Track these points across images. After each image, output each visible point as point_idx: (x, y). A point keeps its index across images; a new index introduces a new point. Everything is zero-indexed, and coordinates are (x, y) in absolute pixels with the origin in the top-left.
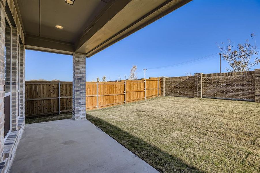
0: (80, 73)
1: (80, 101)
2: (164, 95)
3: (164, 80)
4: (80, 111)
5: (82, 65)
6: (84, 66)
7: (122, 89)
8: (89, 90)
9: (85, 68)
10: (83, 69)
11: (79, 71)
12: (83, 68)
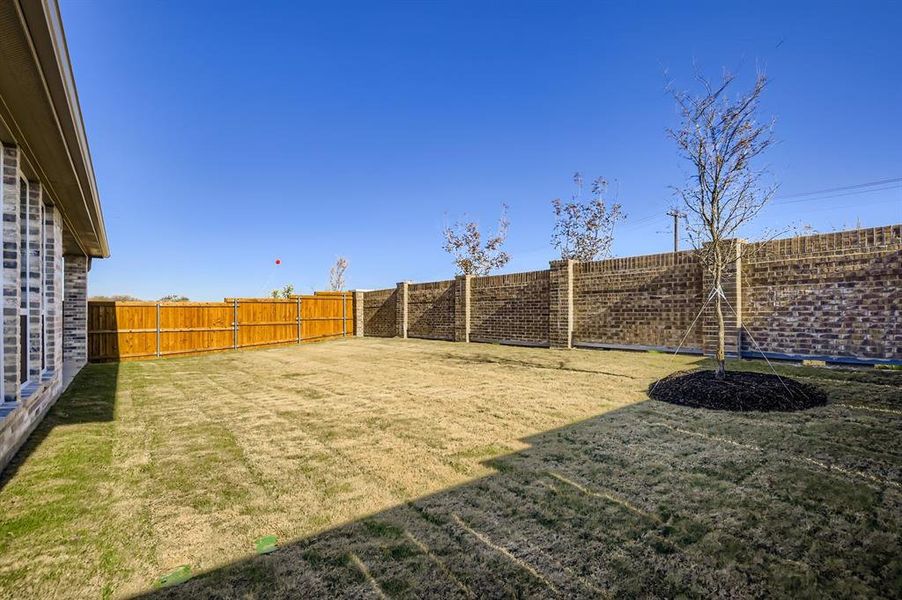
0: (75, 287)
1: (74, 332)
2: (360, 332)
3: (360, 298)
4: (75, 348)
5: (78, 275)
6: (82, 275)
7: (227, 318)
8: (136, 318)
9: (84, 278)
10: (79, 281)
11: (72, 284)
12: (79, 278)
